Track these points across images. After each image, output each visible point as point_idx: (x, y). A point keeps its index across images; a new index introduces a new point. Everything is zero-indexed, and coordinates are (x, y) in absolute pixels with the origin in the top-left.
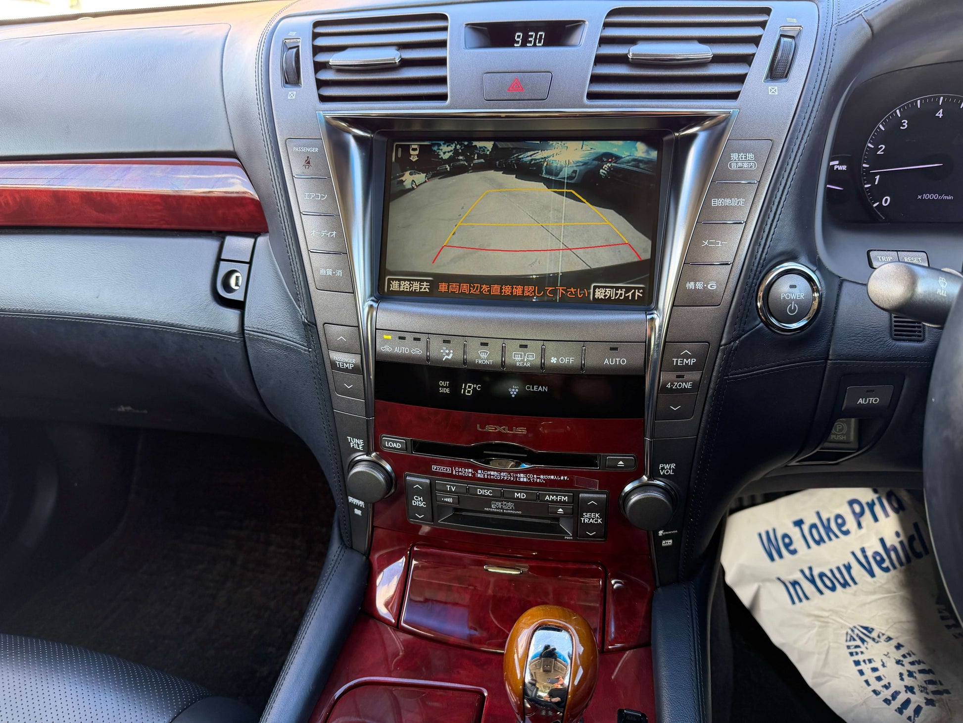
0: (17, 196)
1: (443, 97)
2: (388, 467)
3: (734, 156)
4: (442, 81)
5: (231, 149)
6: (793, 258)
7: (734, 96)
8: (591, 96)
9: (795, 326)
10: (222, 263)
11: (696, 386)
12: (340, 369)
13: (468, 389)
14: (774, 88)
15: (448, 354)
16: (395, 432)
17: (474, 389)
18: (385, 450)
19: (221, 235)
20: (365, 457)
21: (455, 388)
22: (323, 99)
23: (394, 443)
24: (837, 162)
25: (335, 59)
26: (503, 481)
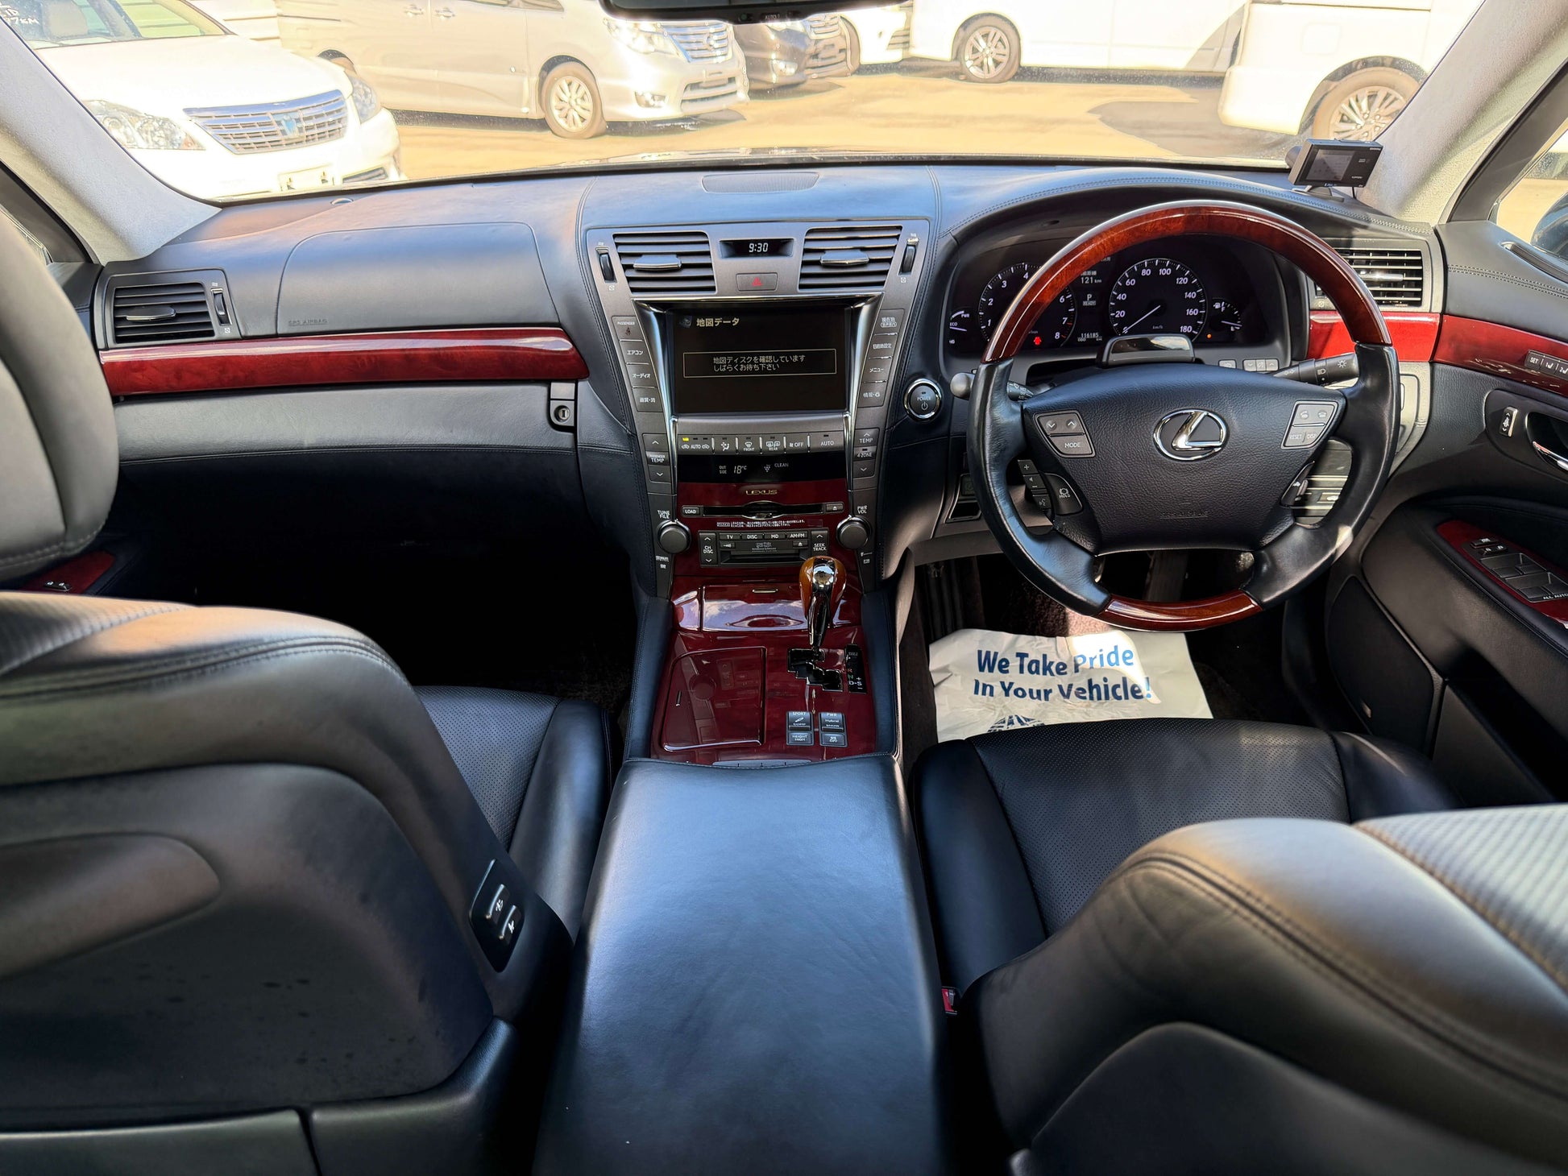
0: (373, 359)
1: (713, 289)
2: (687, 529)
3: (884, 319)
4: (711, 278)
5: (557, 321)
6: (923, 376)
7: (882, 284)
8: (802, 287)
9: (927, 416)
10: (551, 401)
11: (874, 455)
12: (654, 463)
13: (738, 469)
14: (904, 278)
15: (726, 447)
16: (691, 503)
17: (743, 469)
18: (684, 516)
19: (547, 382)
20: (671, 523)
21: (730, 469)
22: (633, 290)
23: (691, 511)
24: (963, 312)
25: (637, 263)
26: (763, 528)
